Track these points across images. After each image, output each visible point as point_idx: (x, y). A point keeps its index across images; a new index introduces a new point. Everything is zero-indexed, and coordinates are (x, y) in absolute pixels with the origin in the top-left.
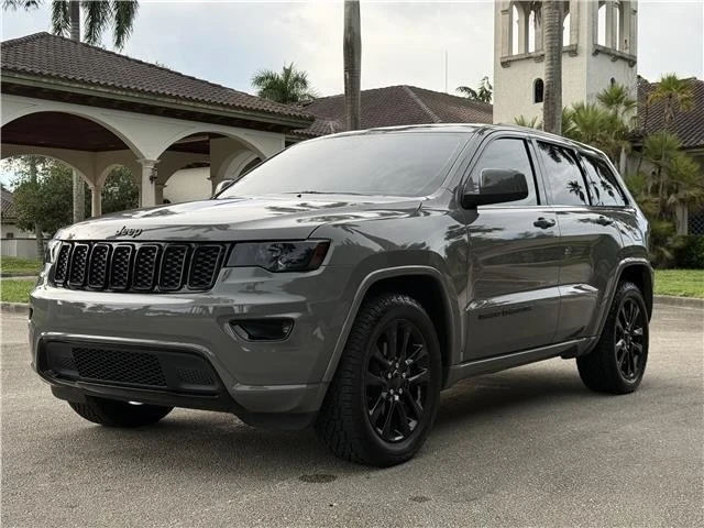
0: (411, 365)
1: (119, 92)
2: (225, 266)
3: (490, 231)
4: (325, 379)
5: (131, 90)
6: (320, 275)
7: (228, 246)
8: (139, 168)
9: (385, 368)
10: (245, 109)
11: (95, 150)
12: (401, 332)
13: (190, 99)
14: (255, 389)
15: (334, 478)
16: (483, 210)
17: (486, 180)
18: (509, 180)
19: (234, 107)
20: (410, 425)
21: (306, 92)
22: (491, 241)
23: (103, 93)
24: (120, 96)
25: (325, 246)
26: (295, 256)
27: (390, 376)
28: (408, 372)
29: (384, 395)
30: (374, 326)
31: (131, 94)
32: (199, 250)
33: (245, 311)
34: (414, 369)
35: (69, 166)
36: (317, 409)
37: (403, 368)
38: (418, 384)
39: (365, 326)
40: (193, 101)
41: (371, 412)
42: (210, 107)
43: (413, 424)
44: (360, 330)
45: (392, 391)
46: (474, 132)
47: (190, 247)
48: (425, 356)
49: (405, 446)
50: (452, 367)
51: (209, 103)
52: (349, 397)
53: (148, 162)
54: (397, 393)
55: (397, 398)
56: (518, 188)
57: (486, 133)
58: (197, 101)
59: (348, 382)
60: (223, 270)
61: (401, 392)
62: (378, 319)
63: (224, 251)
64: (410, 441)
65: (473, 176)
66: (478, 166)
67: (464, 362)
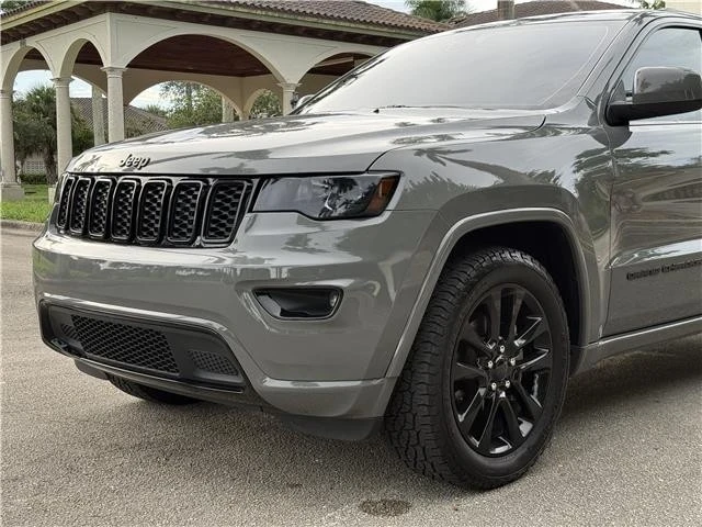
0: (523, 347)
1: (259, 12)
2: (250, 211)
3: (654, 155)
4: (389, 375)
5: (271, 10)
6: (383, 223)
7: (256, 181)
8: (280, 92)
9: (483, 355)
10: (390, 26)
11: (243, 75)
12: (507, 301)
13: (332, 18)
14: (301, 386)
15: (407, 506)
16: (637, 127)
17: (644, 85)
18: (677, 84)
19: (378, 24)
20: (521, 427)
21: (462, 9)
22: (653, 169)
23: (241, 13)
24: (260, 16)
25: (392, 182)
26: (355, 195)
27: (490, 365)
28: (520, 356)
29: (482, 391)
30: (464, 297)
31: (270, 13)
32: (217, 188)
33: (284, 275)
34: (530, 351)
35: (219, 93)
36: (381, 414)
37: (512, 351)
38: (535, 372)
39: (451, 299)
40: (335, 19)
41: (461, 418)
42: (352, 25)
43: (525, 428)
44: (444, 304)
45: (494, 386)
46: (629, 19)
47: (207, 182)
48: (545, 333)
49: (511, 460)
50: (587, 347)
51: (352, 21)
52: (426, 400)
53: (288, 86)
54: (502, 388)
55: (503, 395)
56: (689, 93)
57: (646, 20)
58: (339, 19)
59: (426, 378)
60: (247, 216)
61: (508, 385)
62: (471, 286)
63: (250, 188)
64: (521, 452)
65: (624, 78)
66: (633, 64)
67: (605, 337)
